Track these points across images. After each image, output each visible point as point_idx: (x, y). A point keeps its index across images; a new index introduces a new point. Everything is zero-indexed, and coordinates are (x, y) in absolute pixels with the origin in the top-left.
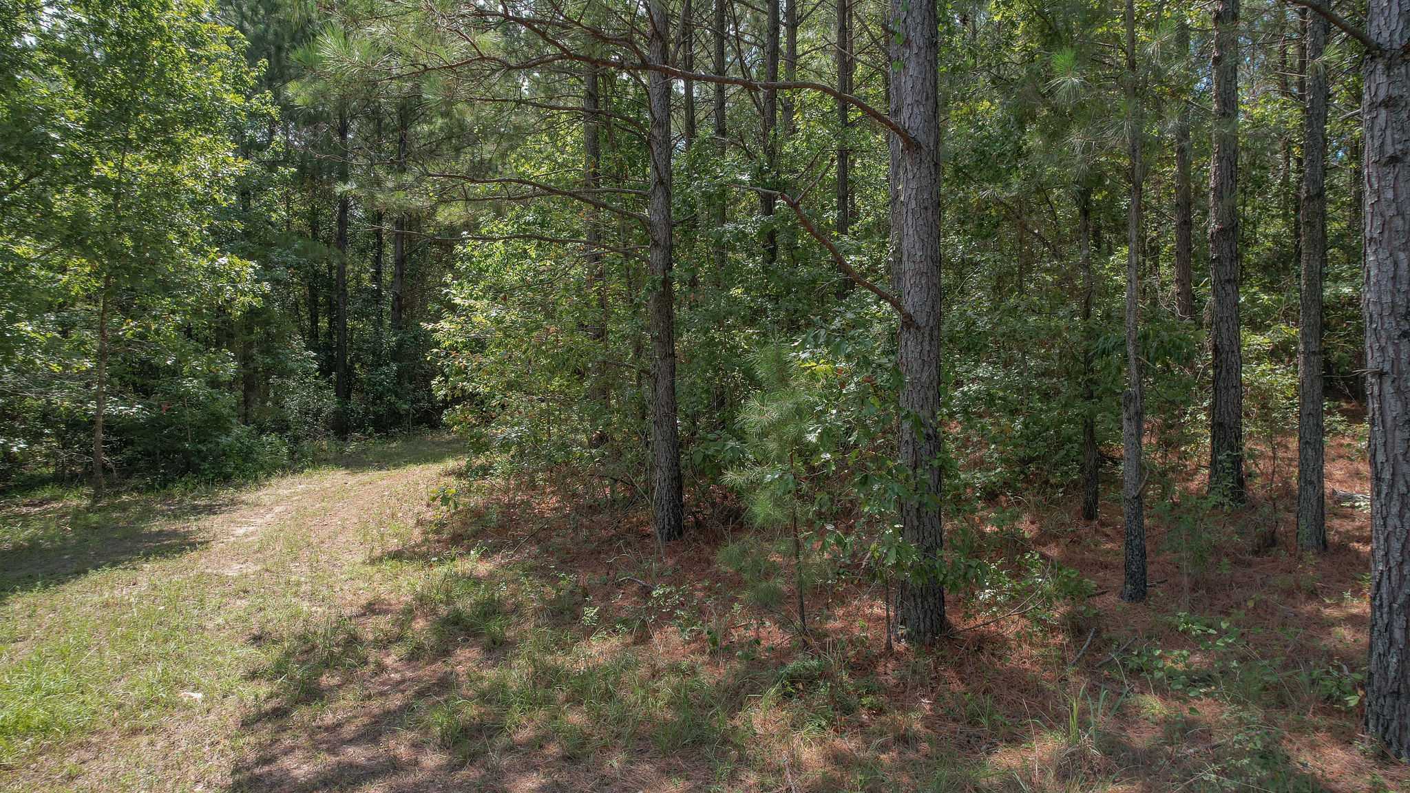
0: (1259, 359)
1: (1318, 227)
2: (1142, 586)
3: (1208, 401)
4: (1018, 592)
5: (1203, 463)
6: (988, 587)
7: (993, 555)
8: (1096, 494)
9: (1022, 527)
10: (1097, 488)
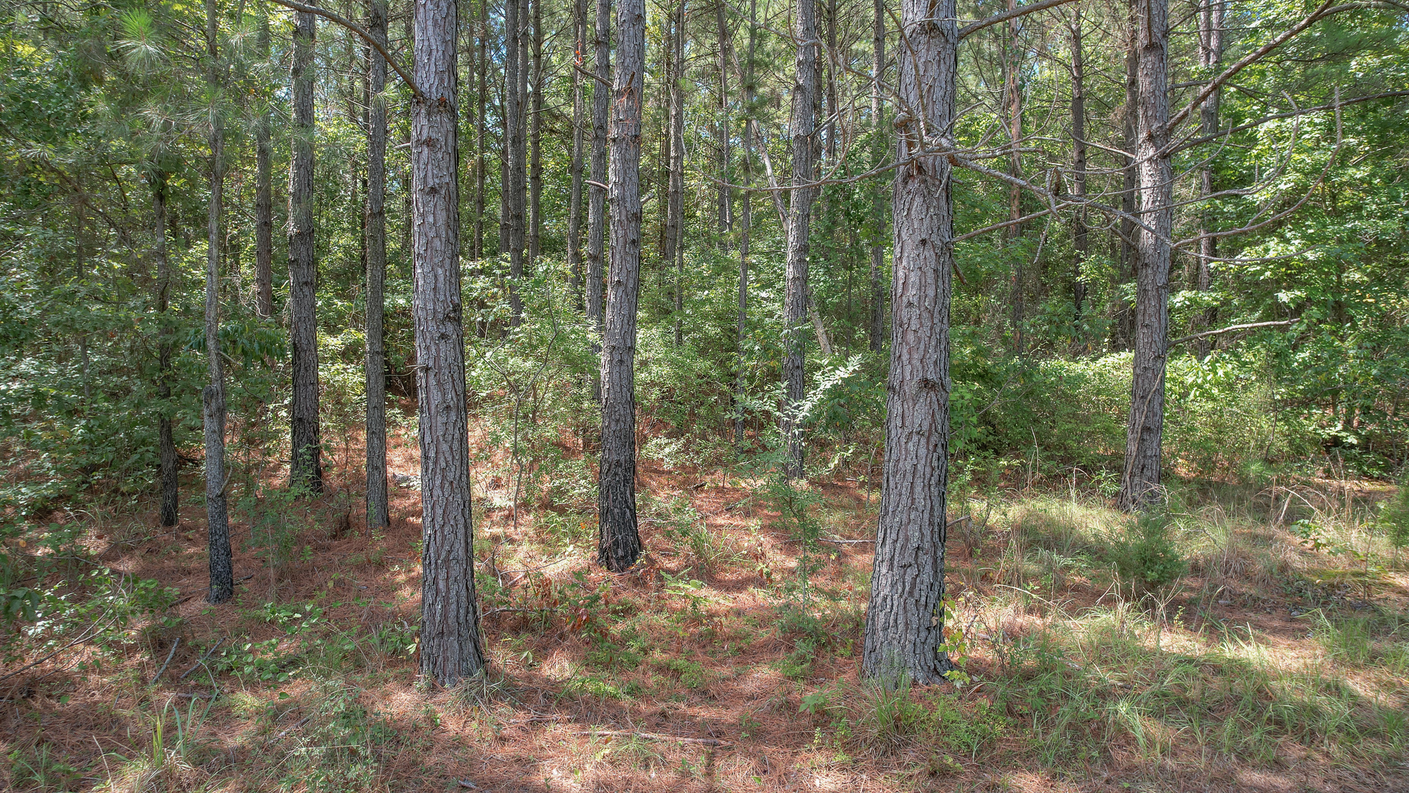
0: (333, 359)
1: (380, 242)
2: (229, 586)
3: (289, 399)
4: (81, 616)
5: (286, 459)
6: (41, 619)
7: (47, 582)
8: (176, 499)
9: (86, 543)
10: (177, 492)
